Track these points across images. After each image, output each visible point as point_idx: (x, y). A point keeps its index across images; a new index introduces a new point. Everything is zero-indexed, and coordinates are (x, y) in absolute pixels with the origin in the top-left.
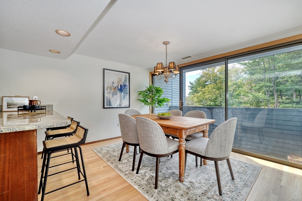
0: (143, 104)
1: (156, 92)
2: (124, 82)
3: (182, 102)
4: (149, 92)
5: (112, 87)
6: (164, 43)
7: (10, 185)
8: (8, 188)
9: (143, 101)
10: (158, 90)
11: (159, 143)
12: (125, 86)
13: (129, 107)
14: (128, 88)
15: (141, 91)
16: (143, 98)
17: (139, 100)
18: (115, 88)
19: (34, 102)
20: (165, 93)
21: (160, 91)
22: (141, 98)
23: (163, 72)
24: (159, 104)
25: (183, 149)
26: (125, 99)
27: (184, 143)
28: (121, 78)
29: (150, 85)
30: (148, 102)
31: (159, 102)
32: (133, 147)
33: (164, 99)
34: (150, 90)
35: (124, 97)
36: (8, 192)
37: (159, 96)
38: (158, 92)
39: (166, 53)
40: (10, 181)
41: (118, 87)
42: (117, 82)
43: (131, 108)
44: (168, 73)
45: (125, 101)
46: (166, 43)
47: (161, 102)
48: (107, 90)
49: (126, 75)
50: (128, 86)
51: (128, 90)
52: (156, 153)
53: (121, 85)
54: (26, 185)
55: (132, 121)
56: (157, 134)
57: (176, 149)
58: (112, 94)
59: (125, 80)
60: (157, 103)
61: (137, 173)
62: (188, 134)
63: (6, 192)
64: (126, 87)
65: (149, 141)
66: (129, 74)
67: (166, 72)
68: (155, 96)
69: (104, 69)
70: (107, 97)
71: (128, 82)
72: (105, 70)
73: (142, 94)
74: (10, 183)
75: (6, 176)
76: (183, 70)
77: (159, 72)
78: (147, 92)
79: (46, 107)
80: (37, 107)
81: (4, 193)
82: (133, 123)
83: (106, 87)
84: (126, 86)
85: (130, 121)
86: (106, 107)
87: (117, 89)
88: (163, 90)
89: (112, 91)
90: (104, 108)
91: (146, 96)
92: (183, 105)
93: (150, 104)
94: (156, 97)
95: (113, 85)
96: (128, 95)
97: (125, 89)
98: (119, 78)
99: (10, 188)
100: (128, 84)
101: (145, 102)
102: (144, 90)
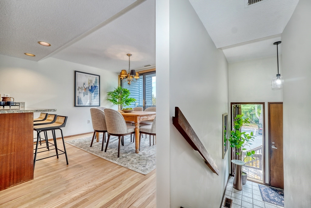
0: (112, 103)
1: (124, 93)
2: (94, 83)
3: (146, 102)
4: (117, 93)
5: (83, 88)
6: (127, 55)
7: (16, 149)
8: (15, 151)
9: (112, 101)
10: (125, 91)
11: (121, 126)
12: (95, 87)
13: (100, 106)
14: (98, 89)
15: (111, 92)
16: (112, 98)
17: (108, 100)
18: (86, 88)
19: (8, 99)
20: (131, 94)
21: (127, 92)
22: (111, 98)
23: (127, 77)
24: (127, 104)
25: (138, 130)
26: (96, 99)
27: (138, 126)
28: (92, 80)
29: (118, 87)
30: (117, 101)
31: (126, 101)
32: (102, 133)
33: (130, 99)
34: (118, 91)
35: (94, 96)
36: (14, 154)
37: (127, 97)
38: (126, 93)
39: (129, 62)
40: (16, 146)
41: (89, 88)
42: (88, 83)
43: (101, 106)
44: (130, 78)
45: (96, 101)
46: (129, 55)
47: (128, 102)
48: (78, 90)
49: (96, 77)
50: (98, 88)
51: (98, 91)
52: (119, 133)
53: (91, 86)
54: (26, 150)
55: (101, 113)
56: (119, 120)
57: (133, 131)
58: (83, 94)
59: (96, 82)
60: (124, 102)
61: (105, 151)
62: (141, 120)
63: (13, 153)
64: (96, 89)
65: (114, 125)
66: (99, 76)
67: (129, 77)
68: (123, 96)
69: (75, 72)
70: (78, 97)
71: (98, 84)
72: (77, 72)
73: (111, 94)
74: (16, 147)
75: (13, 142)
76: (146, 76)
77: (123, 77)
78: (115, 93)
79: (19, 103)
80: (12, 103)
81: (12, 153)
82: (102, 114)
83: (78, 88)
84: (97, 87)
85: (100, 113)
86: (77, 105)
87: (88, 90)
88: (130, 92)
89: (84, 91)
90: (75, 106)
91: (115, 96)
92: (146, 104)
93: (119, 103)
94: (124, 98)
95: (84, 86)
96: (99, 94)
97: (95, 91)
98: (90, 80)
99: (16, 151)
100: (98, 86)
101: (114, 101)
102: (113, 91)
